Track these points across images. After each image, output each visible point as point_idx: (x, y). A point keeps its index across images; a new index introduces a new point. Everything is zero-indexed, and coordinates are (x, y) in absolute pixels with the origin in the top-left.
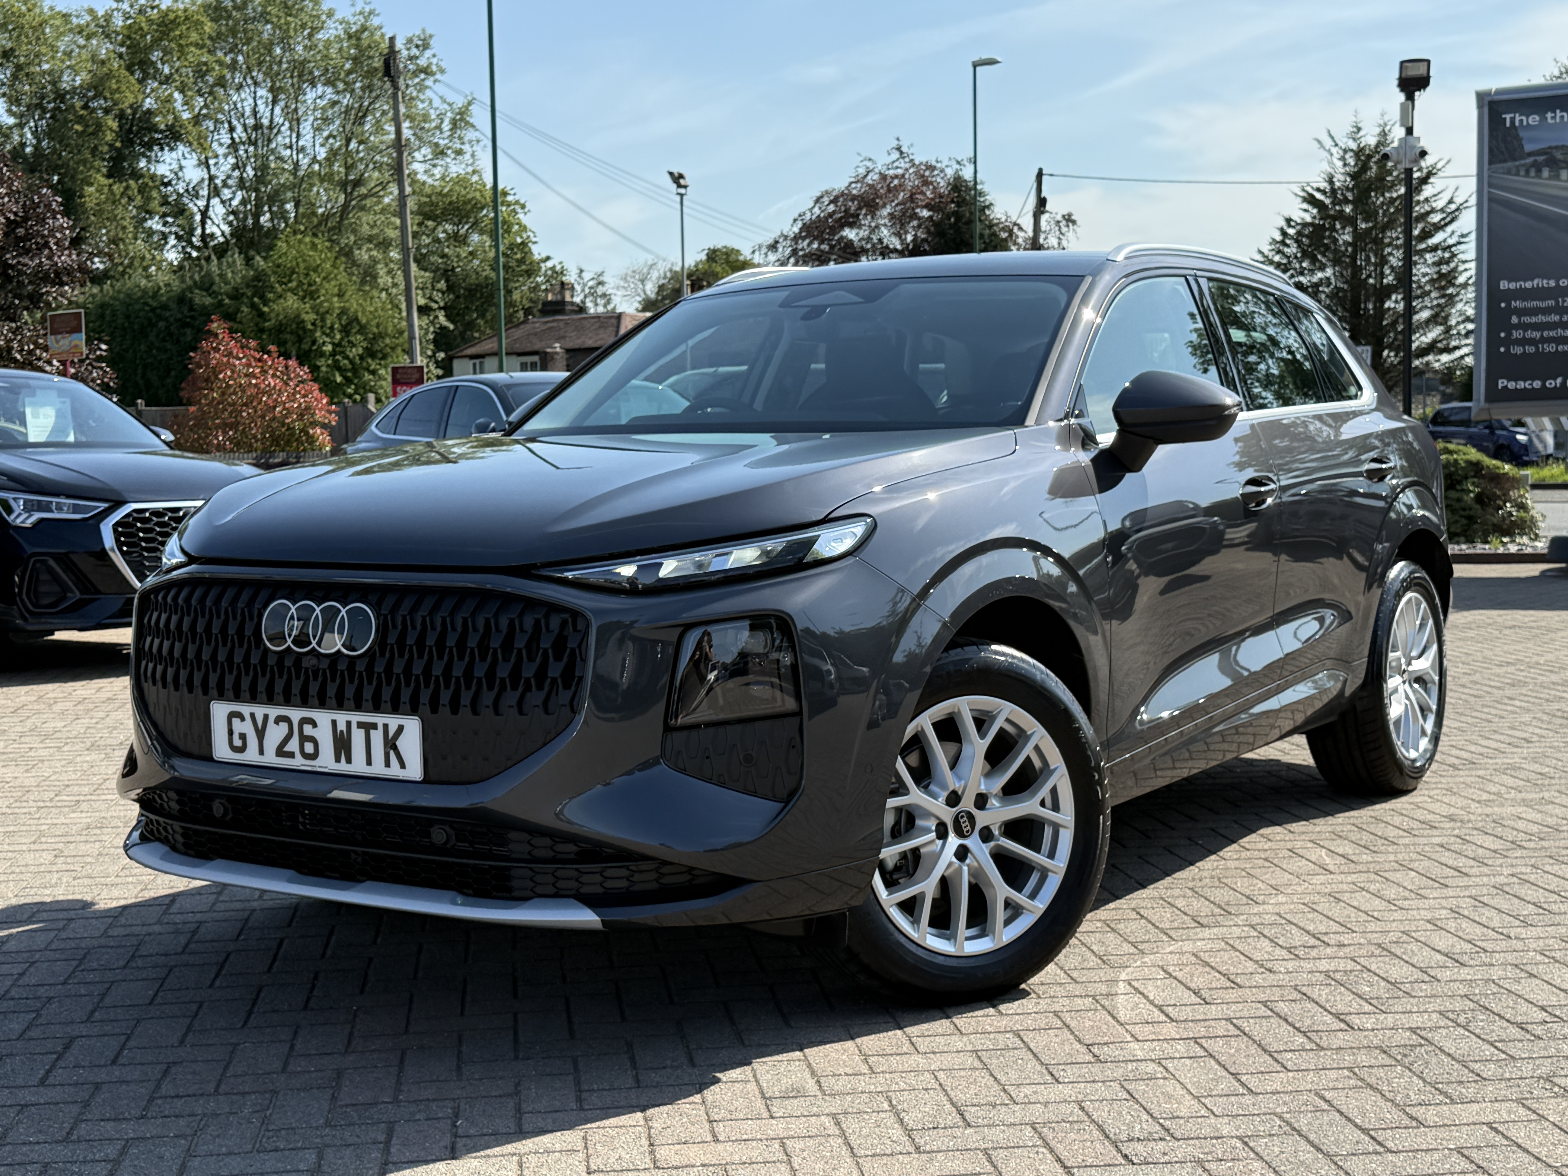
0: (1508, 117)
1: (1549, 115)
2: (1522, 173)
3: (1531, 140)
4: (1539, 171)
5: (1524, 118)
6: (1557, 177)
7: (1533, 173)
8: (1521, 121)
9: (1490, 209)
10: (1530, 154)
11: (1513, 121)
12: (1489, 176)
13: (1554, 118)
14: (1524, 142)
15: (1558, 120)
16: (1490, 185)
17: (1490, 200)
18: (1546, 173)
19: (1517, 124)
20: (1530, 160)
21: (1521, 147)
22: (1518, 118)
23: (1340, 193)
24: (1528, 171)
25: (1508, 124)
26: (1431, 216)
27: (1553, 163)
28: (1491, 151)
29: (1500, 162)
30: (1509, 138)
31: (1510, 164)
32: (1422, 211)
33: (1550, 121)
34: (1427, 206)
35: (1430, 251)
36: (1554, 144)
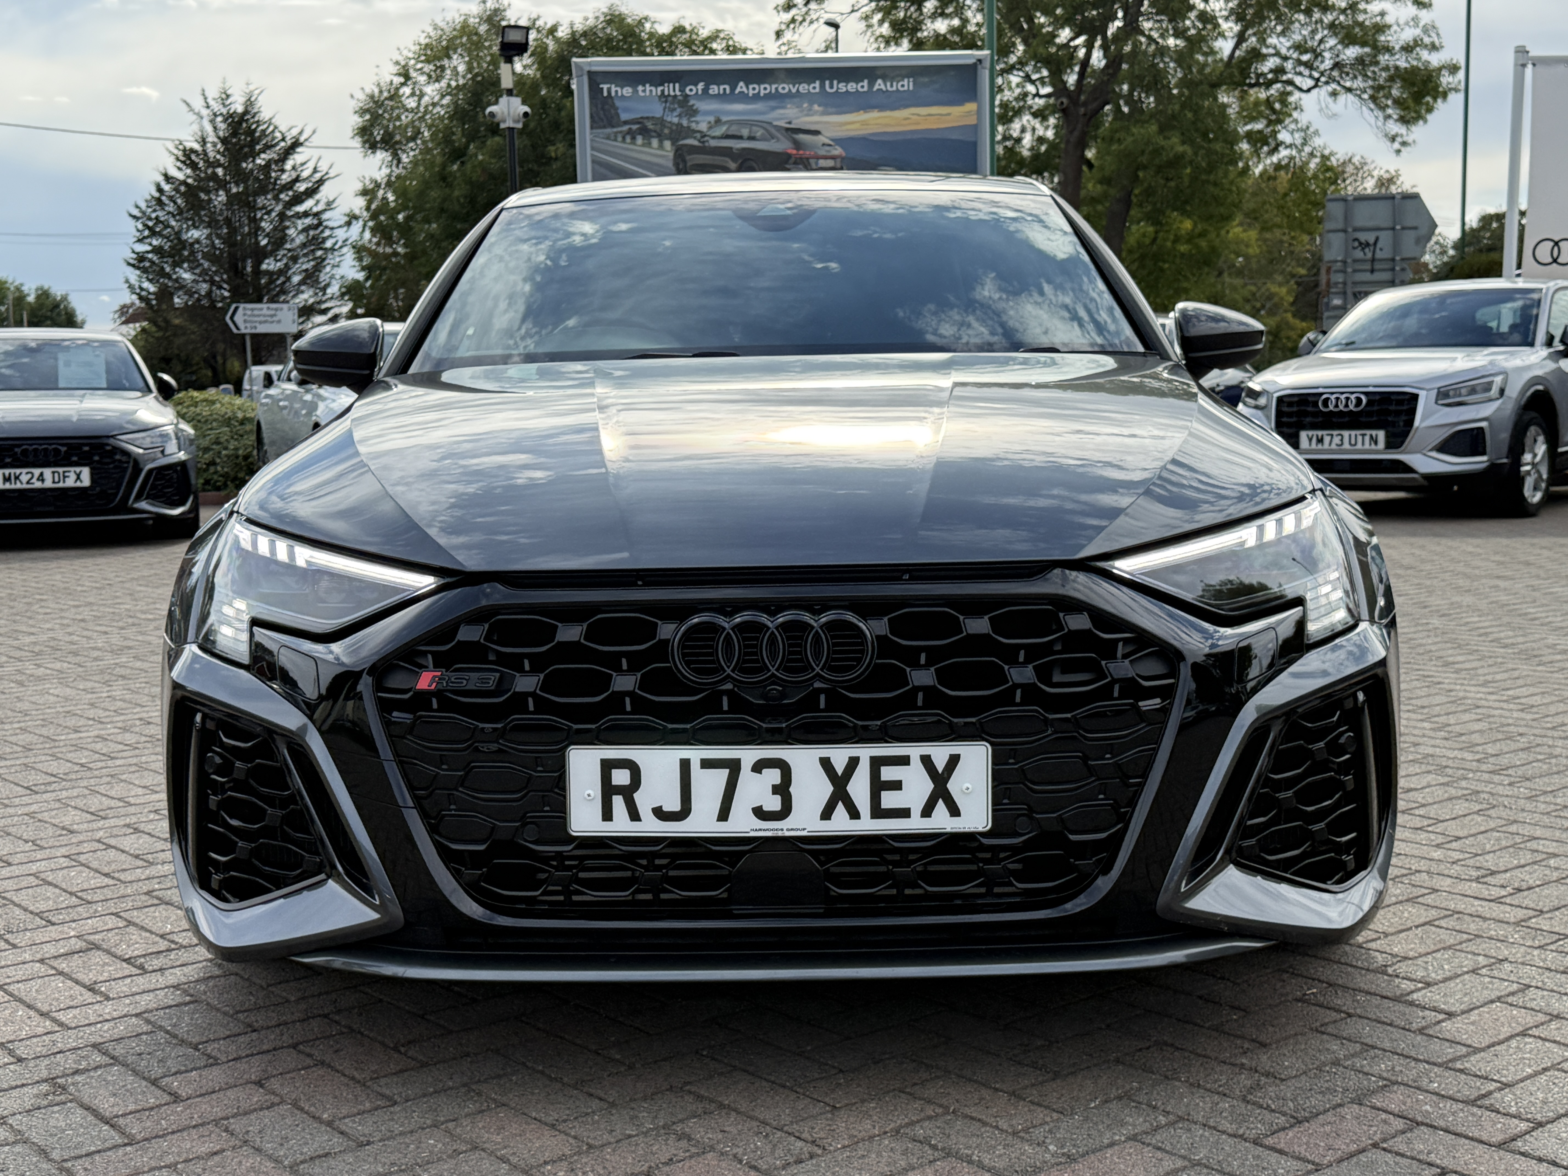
0: (605, 87)
1: (640, 88)
2: (620, 139)
3: (626, 110)
4: (634, 138)
5: (619, 89)
6: (649, 145)
7: (628, 139)
8: (616, 92)
9: (593, 170)
10: (626, 123)
11: (609, 90)
12: (592, 140)
13: (644, 91)
14: (619, 111)
15: (648, 93)
16: (593, 149)
17: (593, 162)
18: (640, 140)
19: (613, 94)
20: (626, 128)
21: (618, 115)
22: (614, 89)
23: (211, 154)
24: (624, 138)
25: (605, 94)
26: (298, 185)
27: (645, 132)
28: (592, 117)
29: (600, 128)
30: (607, 107)
31: (608, 130)
32: (289, 180)
33: (641, 94)
34: (294, 175)
35: (300, 218)
36: (645, 115)
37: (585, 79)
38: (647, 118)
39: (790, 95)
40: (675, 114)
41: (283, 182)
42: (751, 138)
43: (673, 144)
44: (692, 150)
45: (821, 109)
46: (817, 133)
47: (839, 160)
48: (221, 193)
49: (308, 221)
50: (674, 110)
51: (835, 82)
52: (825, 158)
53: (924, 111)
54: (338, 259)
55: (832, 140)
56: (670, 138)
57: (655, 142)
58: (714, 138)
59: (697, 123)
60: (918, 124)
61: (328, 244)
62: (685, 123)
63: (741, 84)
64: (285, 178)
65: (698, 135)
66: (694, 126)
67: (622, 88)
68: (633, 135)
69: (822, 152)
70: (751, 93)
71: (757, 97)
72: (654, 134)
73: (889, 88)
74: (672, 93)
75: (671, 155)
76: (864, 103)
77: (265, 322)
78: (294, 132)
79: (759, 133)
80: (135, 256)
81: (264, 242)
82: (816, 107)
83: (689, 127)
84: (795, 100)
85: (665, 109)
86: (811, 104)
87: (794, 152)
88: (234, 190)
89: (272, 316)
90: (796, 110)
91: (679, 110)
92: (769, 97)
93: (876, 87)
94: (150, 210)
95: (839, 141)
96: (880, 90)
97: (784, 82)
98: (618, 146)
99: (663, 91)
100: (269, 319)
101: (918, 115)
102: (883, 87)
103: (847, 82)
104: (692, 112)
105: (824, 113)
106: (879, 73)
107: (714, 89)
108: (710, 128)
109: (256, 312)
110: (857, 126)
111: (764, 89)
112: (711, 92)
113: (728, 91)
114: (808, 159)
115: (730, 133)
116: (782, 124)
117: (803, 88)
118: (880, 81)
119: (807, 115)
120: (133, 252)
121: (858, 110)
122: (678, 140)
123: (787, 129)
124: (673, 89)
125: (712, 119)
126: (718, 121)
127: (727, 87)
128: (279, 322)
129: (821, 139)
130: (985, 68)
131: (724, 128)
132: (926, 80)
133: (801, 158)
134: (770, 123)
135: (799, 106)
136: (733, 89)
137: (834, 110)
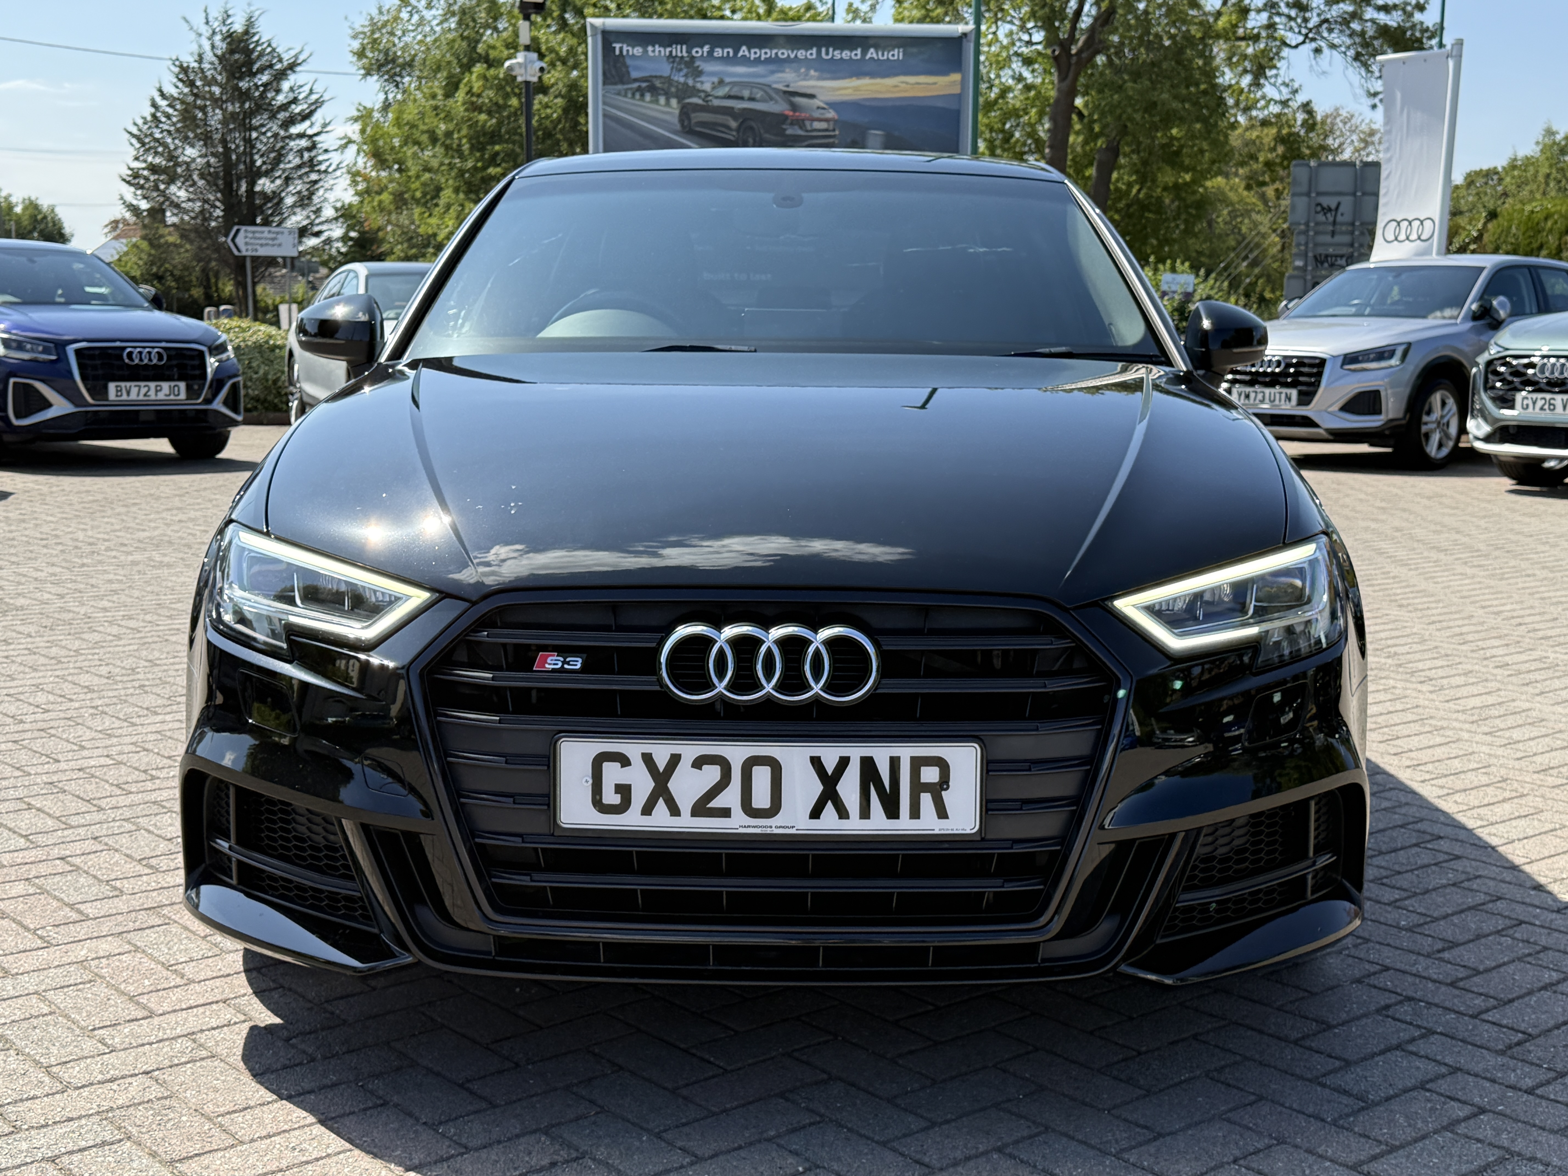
0: (617, 46)
1: (650, 48)
2: (630, 95)
3: (637, 68)
4: (642, 95)
5: (630, 48)
6: (656, 102)
7: (638, 96)
8: (628, 51)
9: (604, 124)
10: (636, 80)
11: (621, 49)
12: (604, 96)
13: (654, 51)
14: (630, 69)
15: (657, 53)
16: (605, 103)
17: (605, 116)
18: (648, 97)
19: (625, 53)
20: (636, 85)
21: (628, 73)
22: (625, 48)
23: (209, 74)
24: (633, 95)
25: (617, 52)
26: (293, 106)
27: (653, 90)
28: (604, 74)
29: (612, 84)
30: (618, 65)
31: (619, 87)
32: (285, 101)
33: (651, 54)
34: (291, 96)
35: (294, 140)
36: (654, 74)
37: (599, 38)
38: (656, 77)
39: (788, 60)
40: (682, 74)
41: (279, 103)
42: (752, 99)
43: (679, 102)
44: (697, 108)
45: (816, 74)
46: (812, 96)
47: (831, 123)
48: (217, 111)
49: (304, 143)
50: (681, 70)
51: (831, 50)
52: (820, 120)
53: (912, 79)
54: (332, 182)
55: (827, 104)
56: (677, 97)
57: (662, 100)
58: (717, 97)
59: (702, 83)
60: (906, 91)
61: (323, 167)
62: (690, 82)
63: (744, 48)
64: (281, 99)
65: (703, 95)
66: (698, 86)
67: (633, 47)
68: (642, 91)
69: (816, 114)
70: (753, 56)
71: (758, 61)
72: (661, 92)
73: (881, 58)
74: (679, 54)
75: (677, 112)
76: (857, 70)
77: (267, 245)
78: (293, 53)
79: (759, 95)
80: (130, 172)
81: (259, 163)
82: (812, 72)
83: (694, 87)
84: (794, 65)
85: (672, 68)
86: (808, 69)
87: (791, 113)
88: (230, 108)
89: (273, 239)
90: (793, 75)
91: (685, 71)
92: (768, 61)
93: (868, 56)
94: (146, 127)
95: (832, 105)
96: (872, 58)
97: (783, 48)
98: (627, 101)
99: (671, 52)
100: (270, 242)
101: (907, 83)
102: (875, 56)
103: (842, 49)
104: (698, 73)
105: (819, 78)
106: (871, 42)
107: (718, 52)
108: (714, 88)
109: (257, 235)
110: (849, 91)
111: (765, 53)
112: (715, 54)
113: (731, 54)
114: (803, 120)
115: (732, 94)
116: (781, 87)
117: (801, 54)
118: (872, 50)
119: (805, 79)
120: (130, 169)
121: (850, 77)
122: (684, 98)
123: (785, 92)
124: (680, 51)
125: (716, 80)
126: (721, 82)
127: (731, 51)
128: (280, 245)
129: (816, 102)
130: (969, 41)
131: (727, 89)
132: (914, 50)
133: (797, 120)
134: (769, 86)
135: (797, 71)
136: (736, 52)
137: (829, 76)
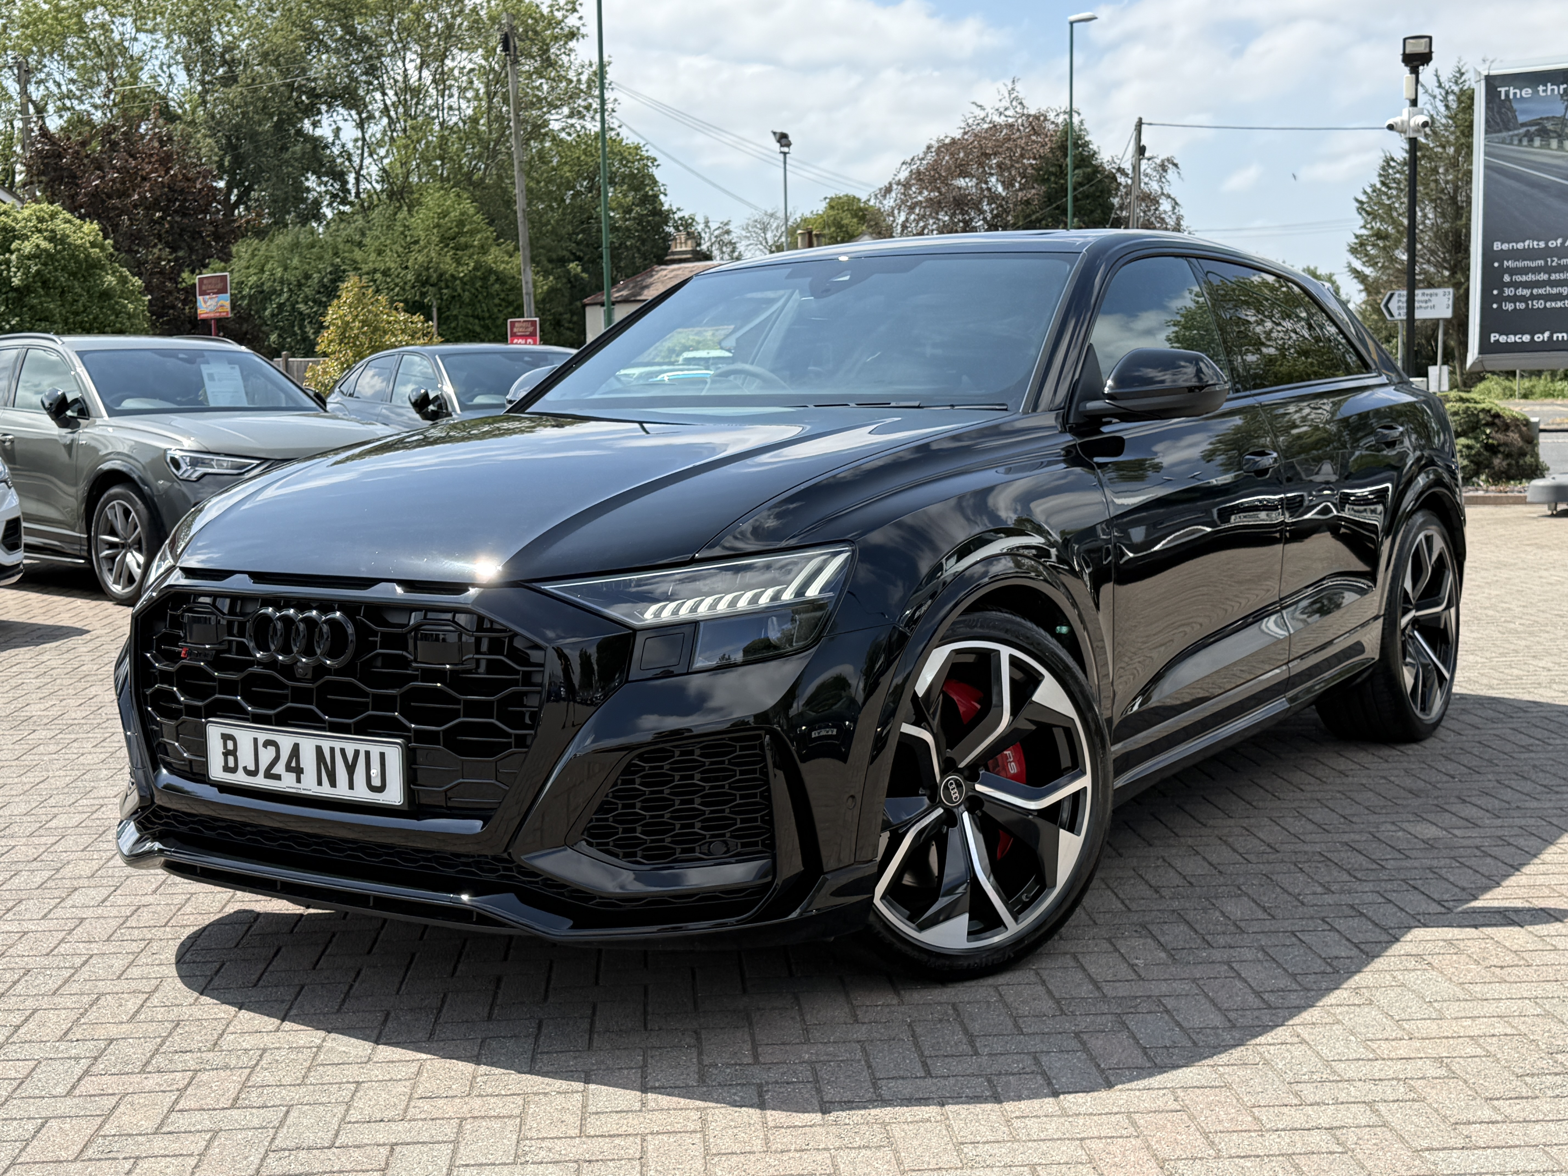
0: (1503, 90)
1: (1541, 88)
2: (1516, 142)
3: (1524, 112)
4: (1531, 140)
5: (1518, 91)
6: (1548, 146)
7: (1525, 142)
8: (1515, 94)
9: (1486, 176)
10: (1523, 125)
11: (1507, 93)
13: (1545, 91)
14: (1517, 113)
15: (1549, 92)
17: (1486, 167)
19: (1511, 96)
20: (1522, 130)
21: (1515, 117)
22: (1512, 91)
24: (1520, 141)
25: (1503, 97)
27: (1544, 133)
28: (1487, 121)
29: (1495, 132)
30: (1503, 110)
31: (1504, 134)
33: (1541, 94)
36: (1544, 116)
37: (1483, 83)
38: (1547, 119)
57: (1554, 143)
67: (1522, 90)
68: (1530, 137)
72: (1552, 134)
77: (1420, 308)
80: (1357, 240)
89: (1427, 301)
94: (1375, 194)
98: (1513, 149)
100: (1423, 305)
120: (1356, 237)
128: (1433, 307)
